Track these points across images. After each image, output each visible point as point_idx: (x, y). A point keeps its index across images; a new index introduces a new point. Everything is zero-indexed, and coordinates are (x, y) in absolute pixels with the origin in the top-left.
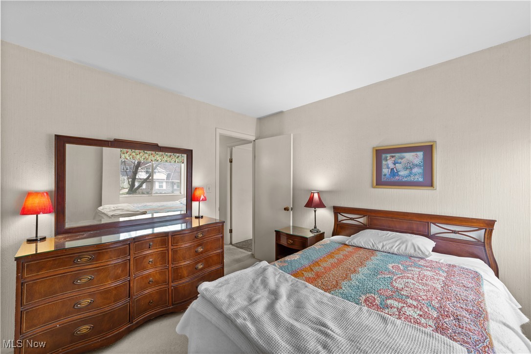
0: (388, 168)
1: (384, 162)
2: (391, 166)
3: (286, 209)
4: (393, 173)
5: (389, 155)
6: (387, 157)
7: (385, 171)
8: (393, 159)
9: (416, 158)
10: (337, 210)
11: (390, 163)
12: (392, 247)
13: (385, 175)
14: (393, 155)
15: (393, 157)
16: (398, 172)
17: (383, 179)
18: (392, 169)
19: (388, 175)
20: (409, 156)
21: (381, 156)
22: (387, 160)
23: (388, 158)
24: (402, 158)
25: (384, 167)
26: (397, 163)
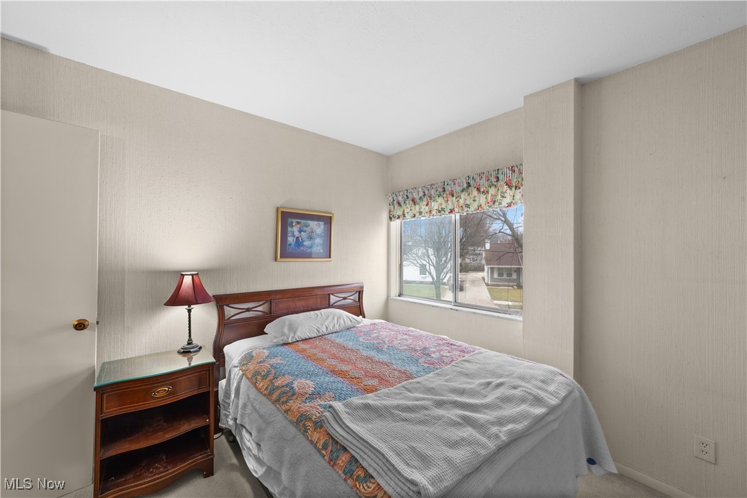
0: (294, 236)
1: (289, 229)
2: (297, 234)
3: (80, 326)
4: (299, 242)
5: (294, 221)
6: (292, 222)
7: (291, 240)
8: (298, 226)
9: (318, 228)
10: (222, 301)
11: (295, 229)
12: (334, 326)
13: (290, 245)
14: (299, 221)
15: (298, 223)
16: (303, 242)
17: (289, 250)
18: (298, 238)
19: (293, 245)
20: (313, 224)
21: (287, 221)
22: (292, 226)
23: (294, 224)
24: (307, 226)
25: (290, 234)
26: (302, 231)
